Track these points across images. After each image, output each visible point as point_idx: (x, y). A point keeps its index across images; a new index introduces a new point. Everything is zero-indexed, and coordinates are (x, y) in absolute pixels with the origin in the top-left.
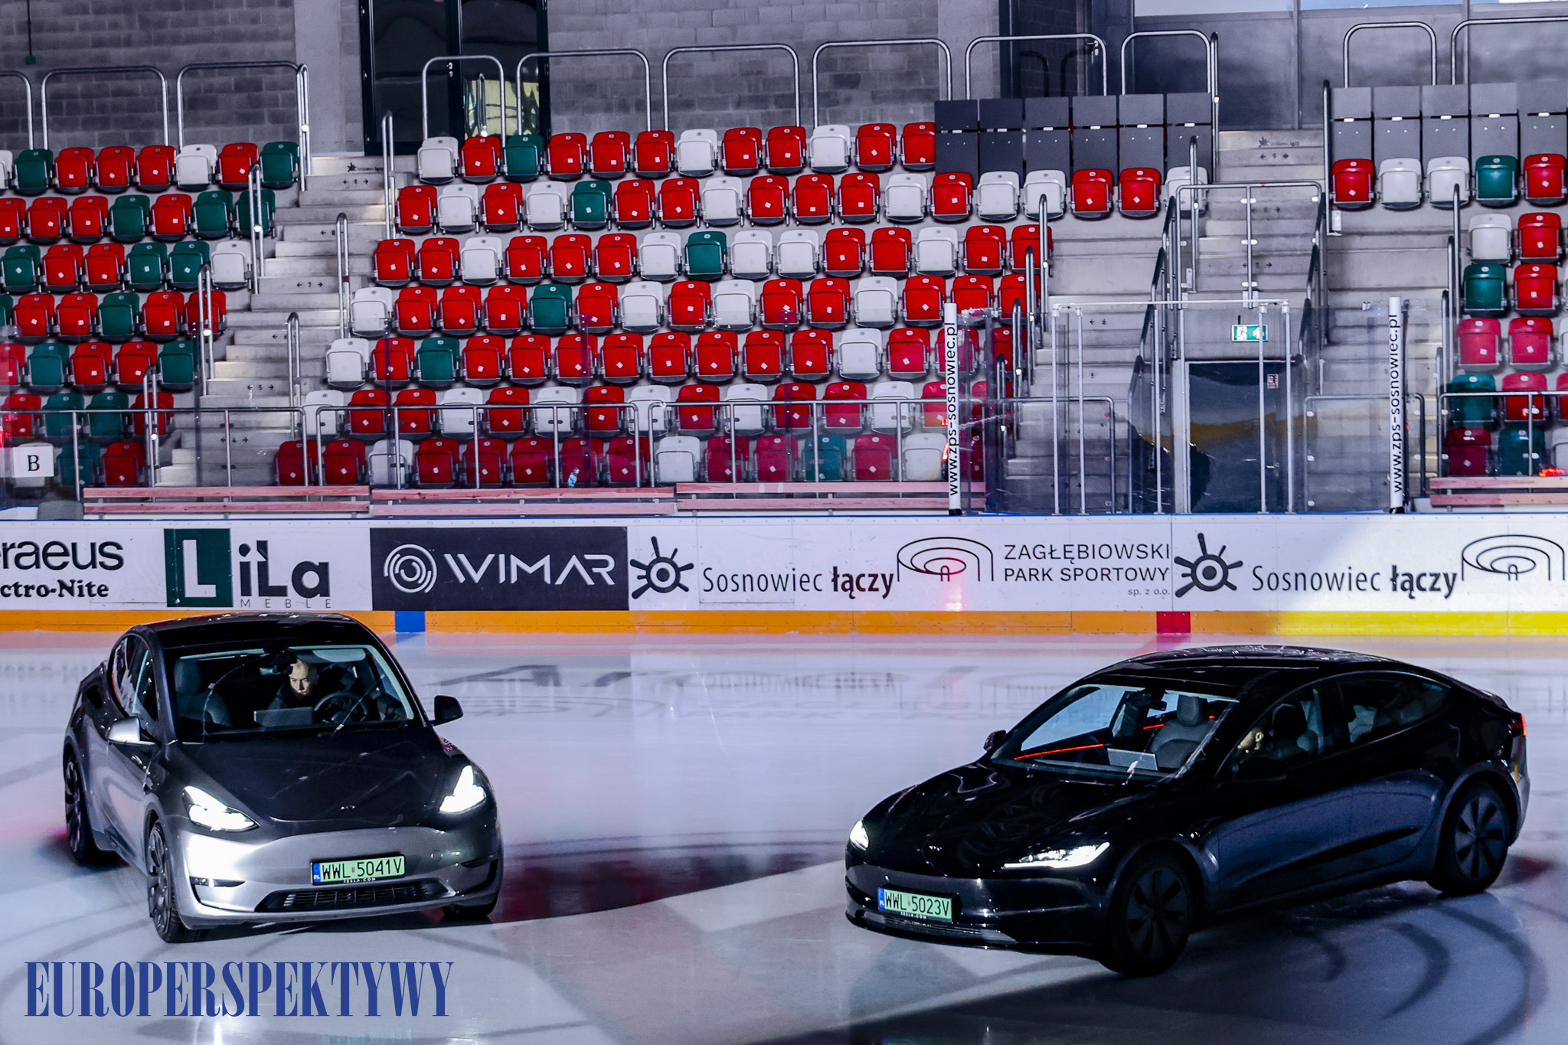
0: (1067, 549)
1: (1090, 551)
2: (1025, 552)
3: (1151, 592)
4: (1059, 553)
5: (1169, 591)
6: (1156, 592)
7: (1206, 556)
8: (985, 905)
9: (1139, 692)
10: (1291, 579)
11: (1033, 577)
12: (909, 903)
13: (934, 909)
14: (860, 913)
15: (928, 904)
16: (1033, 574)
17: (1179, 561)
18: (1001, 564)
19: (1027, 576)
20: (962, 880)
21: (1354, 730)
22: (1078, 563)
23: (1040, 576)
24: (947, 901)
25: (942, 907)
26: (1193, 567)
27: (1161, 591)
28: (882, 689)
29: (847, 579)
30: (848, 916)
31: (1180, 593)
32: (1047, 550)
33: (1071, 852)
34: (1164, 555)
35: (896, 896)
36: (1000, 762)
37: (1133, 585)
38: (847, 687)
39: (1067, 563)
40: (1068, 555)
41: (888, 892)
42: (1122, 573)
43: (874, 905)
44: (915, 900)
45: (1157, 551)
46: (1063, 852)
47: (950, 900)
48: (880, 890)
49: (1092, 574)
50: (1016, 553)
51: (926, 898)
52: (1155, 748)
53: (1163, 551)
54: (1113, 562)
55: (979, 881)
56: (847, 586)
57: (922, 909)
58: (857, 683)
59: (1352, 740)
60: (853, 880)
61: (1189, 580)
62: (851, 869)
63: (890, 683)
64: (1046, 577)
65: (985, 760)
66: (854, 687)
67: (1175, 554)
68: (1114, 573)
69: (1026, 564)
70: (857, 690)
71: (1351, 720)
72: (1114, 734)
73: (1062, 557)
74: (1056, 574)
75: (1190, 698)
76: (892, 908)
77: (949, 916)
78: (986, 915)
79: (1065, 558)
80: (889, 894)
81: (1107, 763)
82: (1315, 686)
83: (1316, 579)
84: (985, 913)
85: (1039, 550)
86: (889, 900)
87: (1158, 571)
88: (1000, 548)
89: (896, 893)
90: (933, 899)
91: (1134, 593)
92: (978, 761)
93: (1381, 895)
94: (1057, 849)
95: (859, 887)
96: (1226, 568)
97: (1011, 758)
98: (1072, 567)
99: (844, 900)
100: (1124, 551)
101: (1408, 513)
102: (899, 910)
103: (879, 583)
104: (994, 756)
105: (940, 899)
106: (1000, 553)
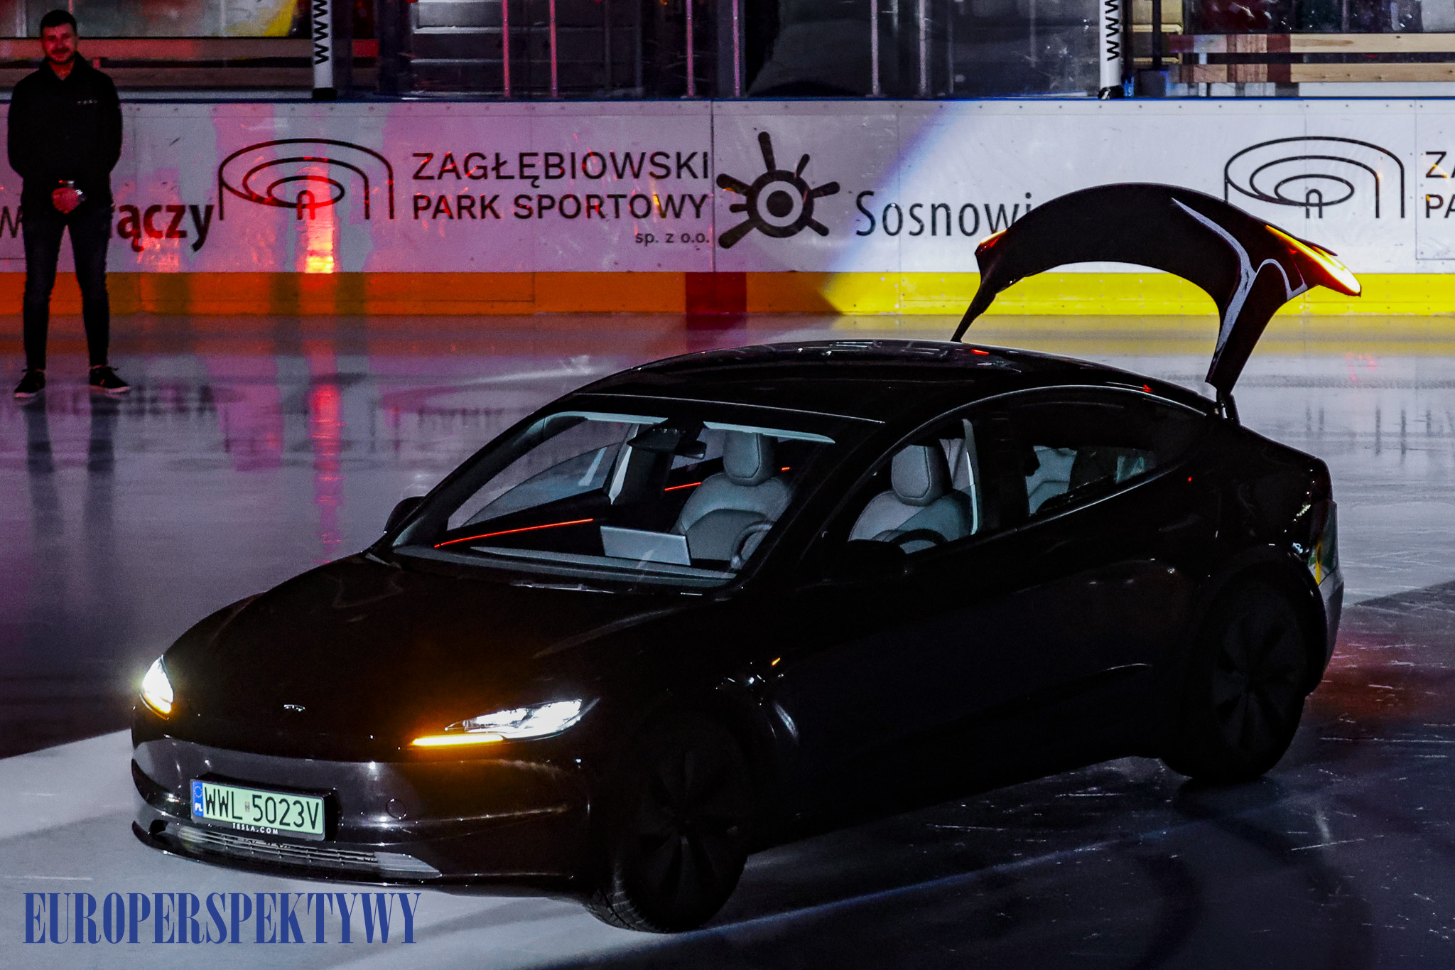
0: (527, 160)
1: (567, 165)
2: (449, 166)
3: (677, 238)
4: (512, 168)
5: (709, 237)
6: (685, 238)
7: (773, 174)
8: (383, 808)
9: (656, 426)
10: (924, 214)
11: (464, 212)
12: (247, 807)
13: (293, 817)
14: (159, 825)
15: (282, 808)
16: (465, 205)
17: (725, 181)
18: (407, 189)
19: (454, 210)
20: (343, 764)
21: (1036, 490)
22: (546, 186)
23: (477, 210)
24: (316, 803)
25: (305, 814)
26: (752, 192)
27: (693, 237)
28: (194, 415)
29: (127, 214)
30: (137, 830)
31: (728, 240)
32: (490, 162)
33: (536, 713)
34: (699, 172)
35: (223, 794)
36: (412, 552)
37: (646, 226)
38: (130, 413)
39: (524, 187)
40: (527, 172)
41: (209, 788)
42: (624, 204)
43: (184, 812)
44: (257, 801)
45: (686, 164)
46: (522, 712)
47: (320, 801)
48: (194, 784)
49: (570, 207)
50: (433, 168)
51: (278, 797)
52: (685, 524)
53: (697, 164)
54: (609, 185)
55: (373, 767)
56: (129, 228)
57: (271, 818)
58: (148, 406)
59: (1033, 509)
60: (147, 767)
61: (743, 217)
62: (143, 746)
63: (208, 405)
64: (488, 212)
65: (383, 547)
66: (141, 412)
67: (720, 168)
68: (608, 207)
69: (450, 188)
70: (148, 418)
71: (1031, 473)
72: (612, 500)
73: (517, 174)
74: (505, 207)
75: (748, 435)
76: (217, 817)
77: (319, 829)
78: (385, 826)
79: (522, 177)
80: (210, 792)
81: (599, 550)
82: (968, 414)
83: (969, 215)
84: (384, 822)
85: (475, 162)
86: (210, 802)
87: (687, 200)
88: (406, 159)
89: (224, 790)
90: (291, 799)
91: (644, 239)
92: (368, 551)
93: (1084, 785)
94: (512, 706)
95: (156, 780)
96: (810, 196)
97: (429, 543)
98: (534, 193)
99: (130, 802)
100: (628, 165)
101: (1129, 98)
102: (230, 819)
103: (187, 223)
104: (397, 542)
105: (304, 800)
106: (404, 168)
